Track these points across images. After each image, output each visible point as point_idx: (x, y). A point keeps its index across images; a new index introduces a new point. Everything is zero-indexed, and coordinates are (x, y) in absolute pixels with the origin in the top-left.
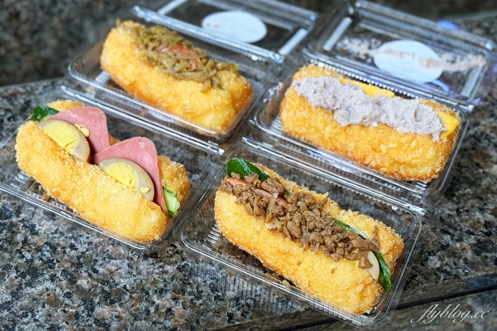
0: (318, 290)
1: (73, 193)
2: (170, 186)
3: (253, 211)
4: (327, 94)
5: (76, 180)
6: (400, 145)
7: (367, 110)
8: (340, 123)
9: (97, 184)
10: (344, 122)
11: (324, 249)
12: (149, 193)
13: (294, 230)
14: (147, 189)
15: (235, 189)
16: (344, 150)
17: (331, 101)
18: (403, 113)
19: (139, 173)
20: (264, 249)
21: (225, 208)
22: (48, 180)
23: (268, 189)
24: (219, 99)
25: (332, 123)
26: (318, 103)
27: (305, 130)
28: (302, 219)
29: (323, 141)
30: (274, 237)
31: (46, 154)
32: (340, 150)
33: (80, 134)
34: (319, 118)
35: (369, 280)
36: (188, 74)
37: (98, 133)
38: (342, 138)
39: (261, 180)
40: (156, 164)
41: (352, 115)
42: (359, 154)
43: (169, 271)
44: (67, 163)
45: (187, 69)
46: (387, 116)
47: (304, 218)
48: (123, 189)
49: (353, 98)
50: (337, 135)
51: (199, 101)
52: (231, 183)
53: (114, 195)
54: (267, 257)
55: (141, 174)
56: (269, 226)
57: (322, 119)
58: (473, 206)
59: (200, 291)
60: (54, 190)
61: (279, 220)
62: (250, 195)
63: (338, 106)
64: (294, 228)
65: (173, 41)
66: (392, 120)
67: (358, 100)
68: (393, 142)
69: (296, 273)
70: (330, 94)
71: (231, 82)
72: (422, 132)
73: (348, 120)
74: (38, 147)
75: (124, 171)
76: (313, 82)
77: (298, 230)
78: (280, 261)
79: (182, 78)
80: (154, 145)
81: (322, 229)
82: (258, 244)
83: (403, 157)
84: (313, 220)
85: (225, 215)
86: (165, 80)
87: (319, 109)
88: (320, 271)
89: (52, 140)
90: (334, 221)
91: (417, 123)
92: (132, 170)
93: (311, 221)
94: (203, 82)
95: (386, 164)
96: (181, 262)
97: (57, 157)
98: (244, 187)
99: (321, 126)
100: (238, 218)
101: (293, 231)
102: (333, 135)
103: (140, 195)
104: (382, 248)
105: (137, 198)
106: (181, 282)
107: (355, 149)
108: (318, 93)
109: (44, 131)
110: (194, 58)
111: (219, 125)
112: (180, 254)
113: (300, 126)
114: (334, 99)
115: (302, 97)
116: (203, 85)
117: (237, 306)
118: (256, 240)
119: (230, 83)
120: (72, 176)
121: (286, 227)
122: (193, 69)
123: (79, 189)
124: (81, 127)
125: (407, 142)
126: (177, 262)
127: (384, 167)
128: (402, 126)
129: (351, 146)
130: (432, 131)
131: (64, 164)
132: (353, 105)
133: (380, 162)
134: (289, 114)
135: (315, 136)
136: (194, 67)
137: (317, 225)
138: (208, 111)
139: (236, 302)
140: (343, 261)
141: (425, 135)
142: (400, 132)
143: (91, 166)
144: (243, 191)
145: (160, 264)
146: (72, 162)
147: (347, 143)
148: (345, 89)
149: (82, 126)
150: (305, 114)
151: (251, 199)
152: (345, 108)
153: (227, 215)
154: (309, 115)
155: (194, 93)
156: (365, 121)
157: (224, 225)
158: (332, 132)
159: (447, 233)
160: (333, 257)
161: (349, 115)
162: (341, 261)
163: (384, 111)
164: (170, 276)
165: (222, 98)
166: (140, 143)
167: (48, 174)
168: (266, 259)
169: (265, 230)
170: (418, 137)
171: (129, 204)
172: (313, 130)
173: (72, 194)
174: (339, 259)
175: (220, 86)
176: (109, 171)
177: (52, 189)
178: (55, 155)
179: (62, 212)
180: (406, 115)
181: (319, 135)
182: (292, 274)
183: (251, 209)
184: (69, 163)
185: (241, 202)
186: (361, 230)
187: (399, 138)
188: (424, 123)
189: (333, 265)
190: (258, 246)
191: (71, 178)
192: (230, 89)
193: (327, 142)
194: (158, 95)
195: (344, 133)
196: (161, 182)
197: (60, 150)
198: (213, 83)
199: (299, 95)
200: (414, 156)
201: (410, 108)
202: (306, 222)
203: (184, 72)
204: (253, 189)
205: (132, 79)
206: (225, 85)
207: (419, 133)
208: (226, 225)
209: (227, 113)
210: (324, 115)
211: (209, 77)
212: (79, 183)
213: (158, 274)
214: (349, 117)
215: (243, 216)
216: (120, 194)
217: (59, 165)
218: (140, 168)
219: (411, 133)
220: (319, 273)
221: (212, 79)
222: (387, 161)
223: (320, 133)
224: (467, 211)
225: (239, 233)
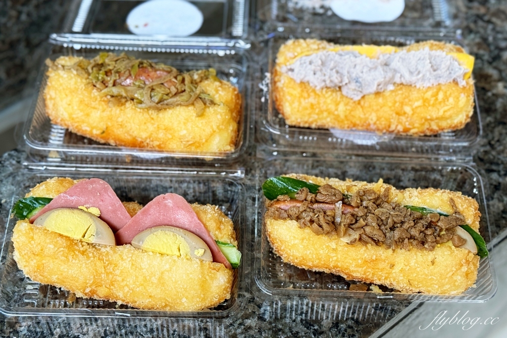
0: (421, 285)
1: (113, 285)
2: (222, 238)
3: (323, 230)
4: (329, 71)
5: (112, 270)
6: (425, 101)
7: (379, 76)
8: (352, 97)
9: (140, 266)
10: (357, 95)
11: (415, 243)
12: (205, 254)
13: (376, 234)
14: (201, 251)
15: (291, 213)
16: (365, 124)
17: (337, 78)
18: (416, 66)
19: (184, 236)
20: (347, 264)
21: (288, 237)
22: (77, 282)
23: (326, 200)
24: (219, 117)
25: (343, 101)
26: (323, 84)
27: (316, 117)
28: (378, 220)
29: (339, 121)
30: (354, 249)
31: (63, 255)
32: (360, 125)
33: (91, 217)
34: (328, 100)
35: (471, 257)
36: (170, 100)
37: (110, 207)
38: (359, 113)
39: (313, 193)
40: (196, 218)
41: (363, 85)
42: (383, 123)
43: (252, 325)
44: (91, 255)
45: (167, 95)
46: (401, 75)
47: (378, 218)
48: (174, 261)
49: (357, 67)
50: (351, 111)
51: (197, 127)
52: (282, 207)
53: (168, 271)
54: (353, 271)
55: (186, 237)
56: (345, 240)
57: (332, 100)
58: (501, 134)
59: (295, 334)
60: (88, 290)
61: (353, 229)
62: (311, 214)
63: (346, 80)
64: (375, 233)
65: (132, 67)
66: (408, 78)
67: (363, 67)
68: (417, 100)
69: (391, 276)
70: (332, 70)
71: (220, 92)
72: (445, 81)
73: (361, 92)
74: (49, 250)
75: (165, 240)
76: (308, 63)
77: (380, 233)
78: (370, 270)
79: (166, 107)
80: (183, 199)
81: (402, 223)
82: (339, 262)
83: (434, 113)
84: (389, 217)
85: (290, 244)
86: (146, 116)
87: (325, 90)
88: (419, 266)
89: (61, 235)
90: (409, 209)
91: (435, 73)
92: (174, 235)
93: (388, 218)
94: (193, 104)
95: (416, 125)
96: (258, 311)
97: (77, 253)
98: (301, 208)
99: (332, 107)
100: (307, 242)
101: (376, 236)
102: (348, 112)
103: (198, 260)
104: (468, 218)
105: (196, 264)
106: (271, 332)
107: (377, 120)
108: (318, 74)
109: (47, 229)
110: (167, 79)
111: (227, 145)
112: (253, 302)
113: (310, 114)
114: (339, 74)
115: (302, 83)
116: (194, 107)
117: (339, 333)
118: (335, 258)
119: (220, 94)
120: (104, 268)
121: (366, 235)
122: (174, 93)
123: (120, 279)
124: (87, 208)
125: (433, 96)
126: (255, 312)
127: (414, 128)
128: (420, 81)
129: (373, 118)
130: (454, 76)
131: (88, 257)
132: (361, 75)
133: (409, 125)
134: (294, 106)
135: (329, 119)
136: (174, 90)
137: (395, 220)
138: (212, 135)
139: (337, 328)
140: (438, 247)
141: (450, 83)
142: (421, 88)
143: (120, 248)
144: (302, 212)
145: (238, 322)
146: (94, 251)
147: (367, 115)
148: (345, 60)
149: (88, 206)
150: (312, 100)
151: (315, 218)
152: (355, 81)
153: (292, 243)
154: (316, 100)
155: (187, 120)
156: (380, 87)
157: (292, 254)
158: (346, 109)
159: (492, 171)
160: (428, 247)
161: (361, 86)
162: (436, 248)
163: (395, 71)
164: (256, 331)
165: (221, 115)
166: (167, 202)
167: (74, 276)
168: (352, 274)
169: (342, 244)
170: (443, 88)
171: (191, 276)
172: (325, 114)
173: (112, 287)
174: (434, 247)
175: (213, 103)
176: (148, 247)
177: (84, 290)
178: (73, 251)
179: (116, 313)
180: (420, 68)
181: (332, 117)
182: (386, 278)
183: (320, 229)
184: (93, 254)
185: (305, 225)
186: (438, 208)
187: (422, 94)
188: (443, 71)
189: (430, 256)
190: (339, 264)
191: (105, 271)
192: (223, 101)
193: (342, 121)
194: (144, 135)
195: (359, 107)
196: (210, 236)
197: (76, 244)
198: (204, 102)
199: (298, 81)
200: (446, 108)
201: (422, 58)
202: (382, 220)
203: (166, 100)
204: (310, 206)
205: (103, 126)
206: (217, 98)
207: (443, 83)
208: (295, 253)
209: (231, 128)
210: (332, 95)
211: (196, 96)
212: (118, 272)
213: (242, 333)
214: (362, 89)
215: (311, 239)
216: (174, 268)
217: (83, 262)
218: (181, 230)
219: (435, 85)
220: (418, 269)
221: (200, 97)
222: (417, 122)
223: (334, 115)
224: (498, 141)
225: (313, 257)
